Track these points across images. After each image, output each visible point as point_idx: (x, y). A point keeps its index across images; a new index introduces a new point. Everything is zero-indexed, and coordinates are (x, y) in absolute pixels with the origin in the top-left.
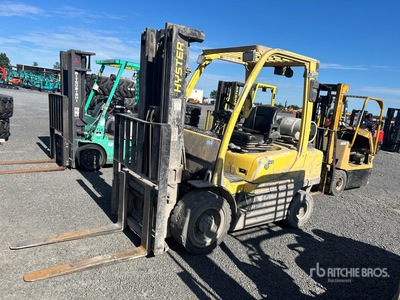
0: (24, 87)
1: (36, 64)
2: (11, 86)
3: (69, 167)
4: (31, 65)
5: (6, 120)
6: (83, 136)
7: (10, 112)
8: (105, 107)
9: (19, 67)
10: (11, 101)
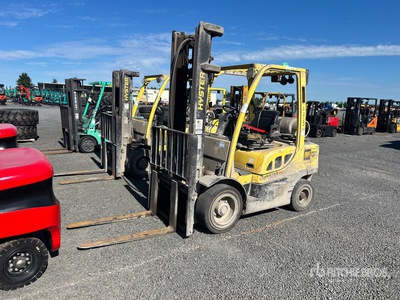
0: (46, 103)
1: (55, 81)
2: (34, 104)
3: (75, 151)
4: (50, 82)
5: (35, 126)
6: (82, 131)
7: (36, 121)
8: (95, 112)
9: (40, 85)
10: (37, 113)
